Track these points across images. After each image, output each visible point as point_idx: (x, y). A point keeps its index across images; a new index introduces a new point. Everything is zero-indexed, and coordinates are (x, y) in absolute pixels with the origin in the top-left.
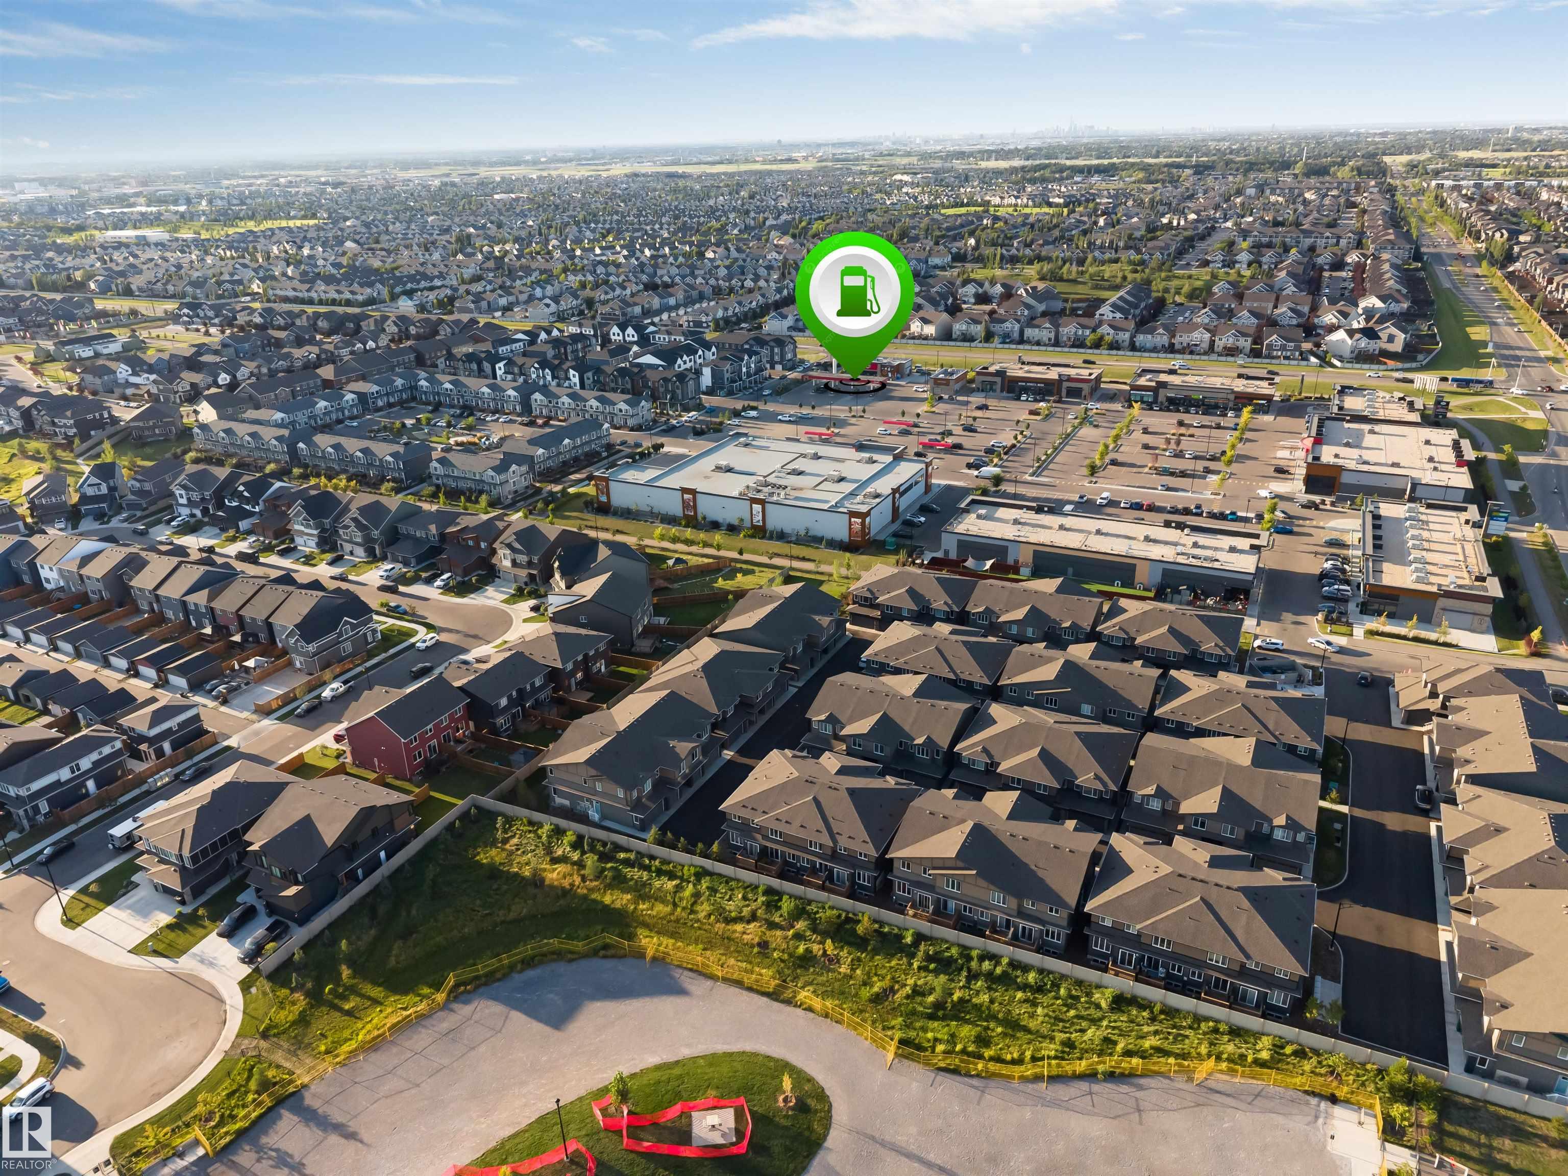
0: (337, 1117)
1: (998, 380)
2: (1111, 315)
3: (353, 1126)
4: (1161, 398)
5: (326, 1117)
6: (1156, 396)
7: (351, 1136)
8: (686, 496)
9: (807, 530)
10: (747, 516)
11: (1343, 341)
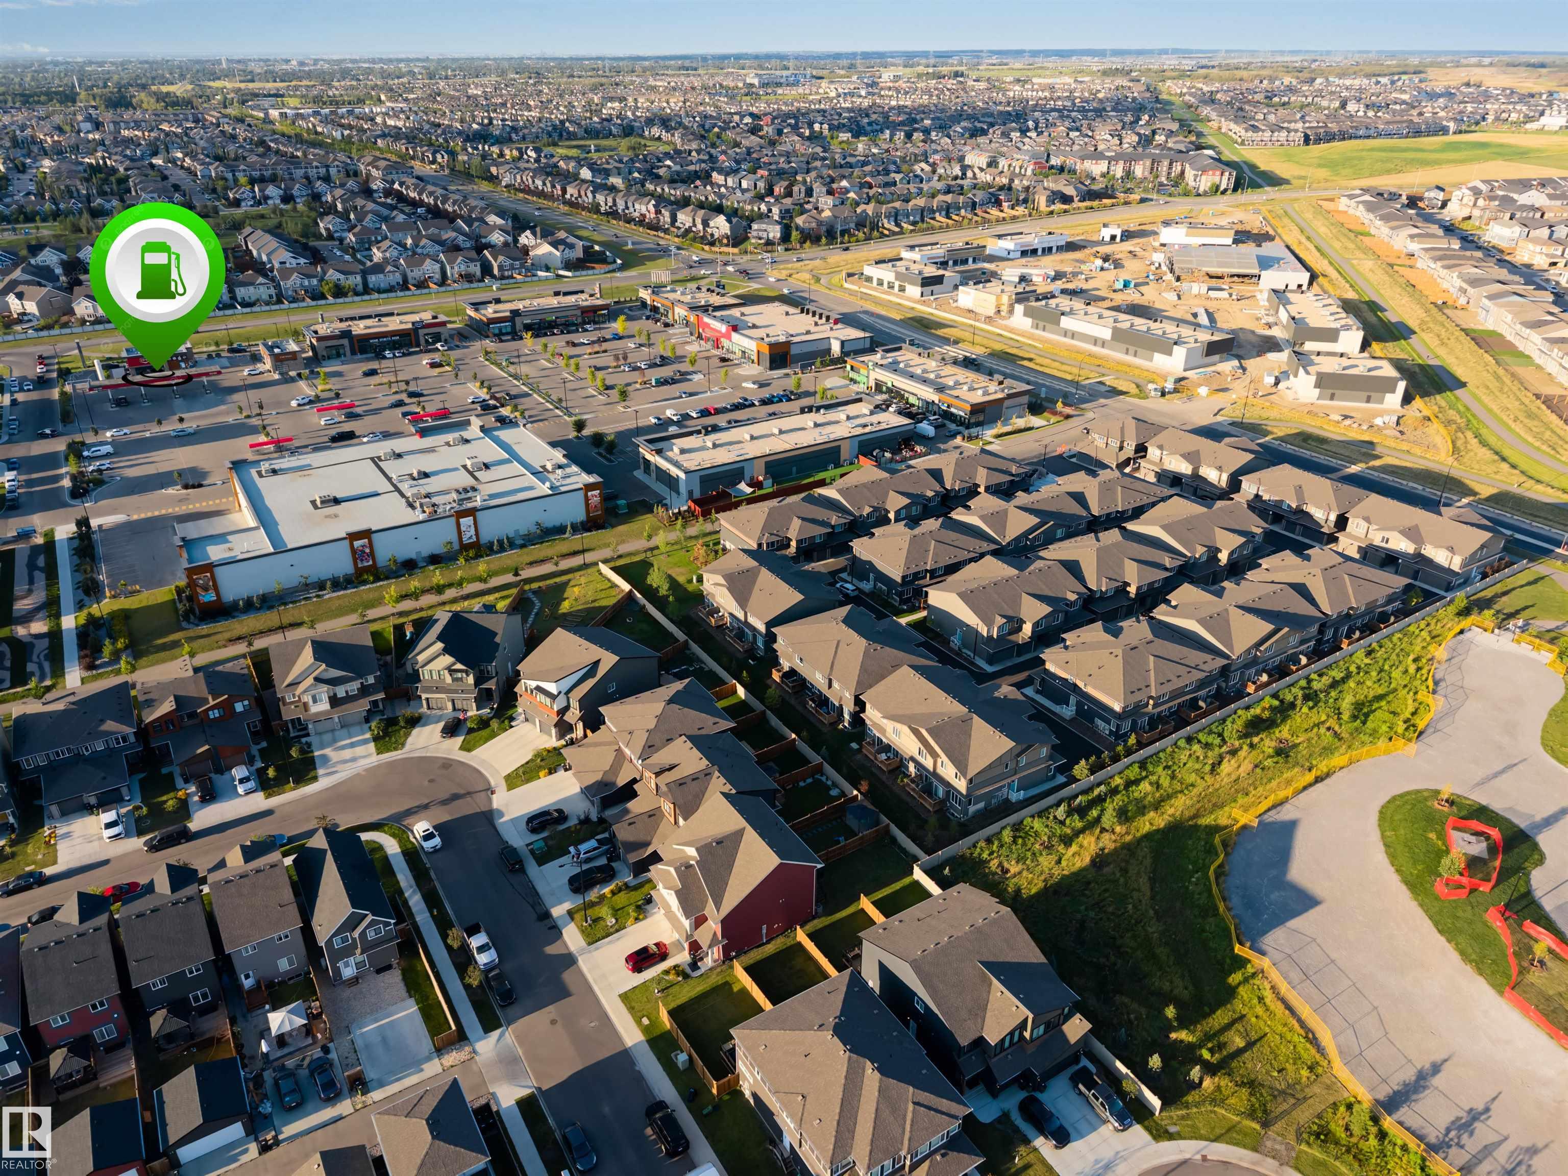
0: (1409, 1075)
1: (345, 342)
2: (294, 261)
3: (1423, 1062)
4: (519, 326)
5: (1405, 1085)
6: (514, 326)
7: (1436, 1068)
8: (357, 544)
9: (538, 524)
10: (454, 537)
11: (550, 253)
